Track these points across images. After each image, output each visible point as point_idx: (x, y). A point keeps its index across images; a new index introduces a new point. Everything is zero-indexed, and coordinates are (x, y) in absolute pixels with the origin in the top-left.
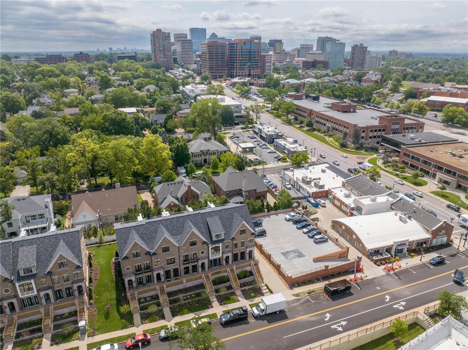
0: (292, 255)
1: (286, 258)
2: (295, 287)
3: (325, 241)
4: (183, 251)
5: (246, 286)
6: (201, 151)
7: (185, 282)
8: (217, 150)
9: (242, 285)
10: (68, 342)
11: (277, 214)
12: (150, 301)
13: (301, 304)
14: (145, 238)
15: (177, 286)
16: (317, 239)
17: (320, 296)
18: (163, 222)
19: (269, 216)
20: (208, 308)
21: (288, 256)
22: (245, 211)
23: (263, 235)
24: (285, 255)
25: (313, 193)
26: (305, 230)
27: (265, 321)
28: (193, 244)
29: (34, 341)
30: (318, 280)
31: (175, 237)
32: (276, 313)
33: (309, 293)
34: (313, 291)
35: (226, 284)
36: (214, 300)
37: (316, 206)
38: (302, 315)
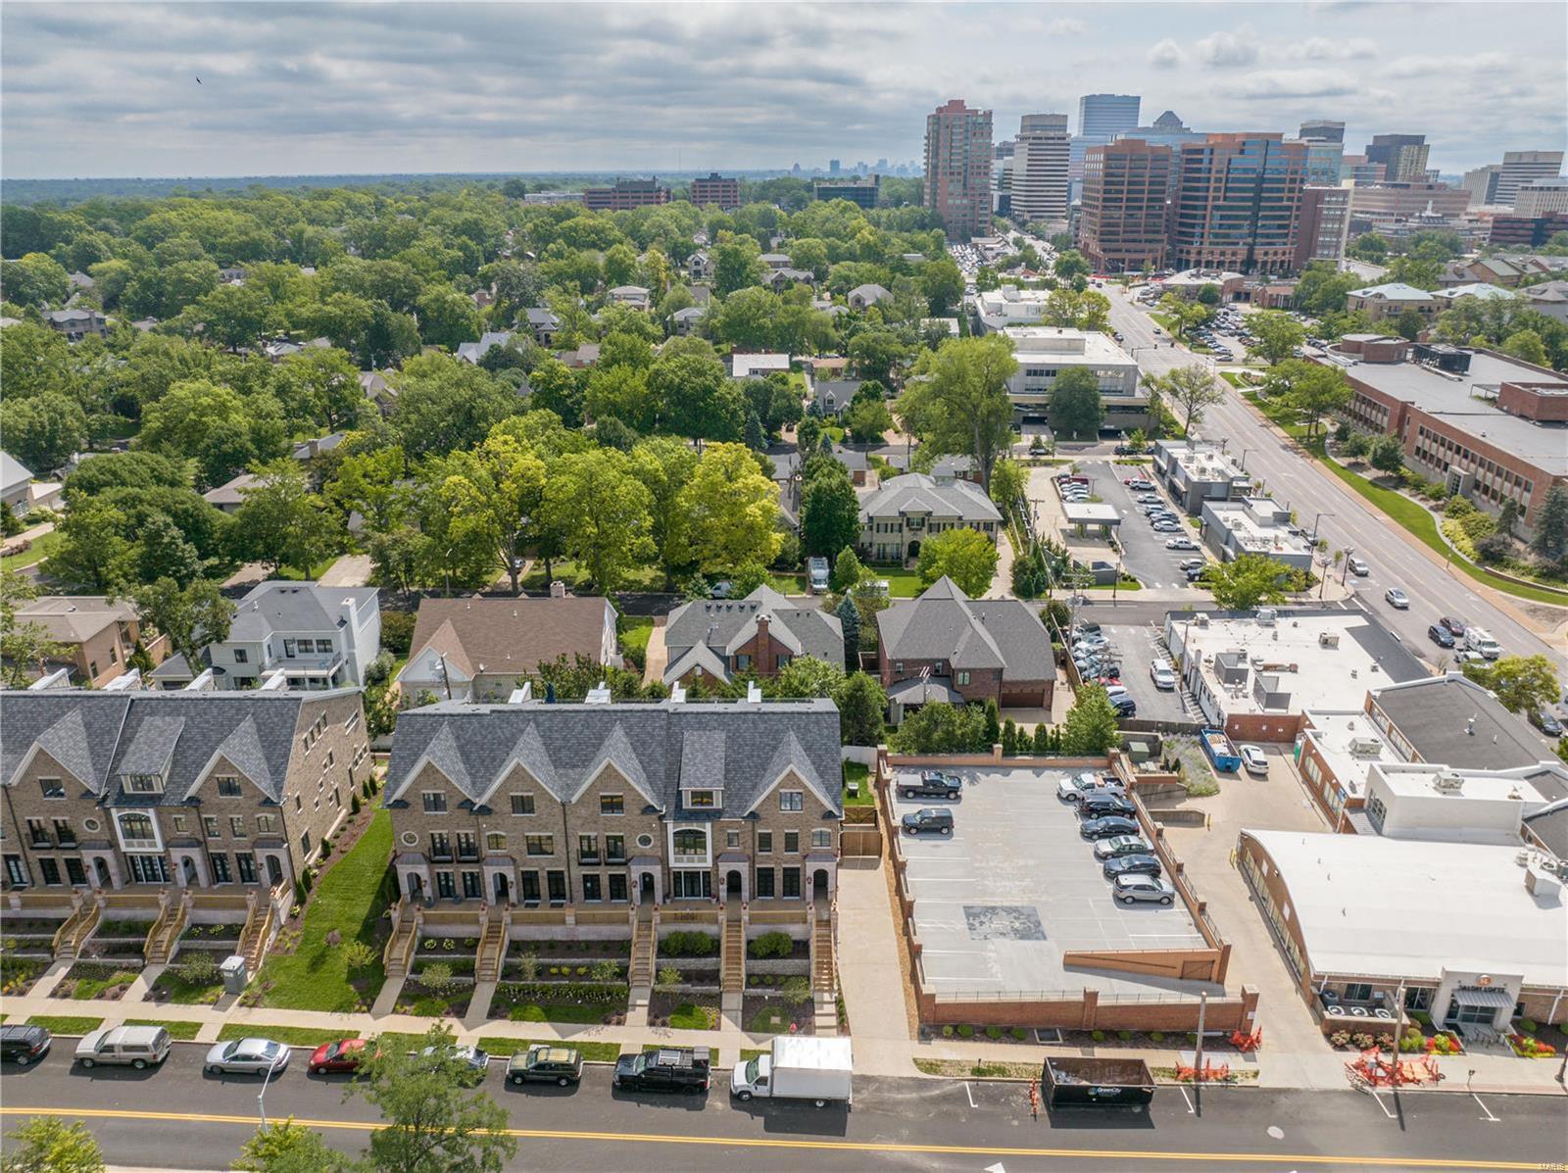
0: (1001, 923)
1: (972, 927)
2: (940, 1035)
3: (1159, 902)
4: (579, 822)
5: (769, 986)
6: (902, 514)
7: (570, 920)
8: (960, 518)
9: (755, 980)
10: (187, 1002)
11: (1038, 770)
12: (451, 951)
13: (924, 1100)
14: (473, 756)
15: (545, 928)
16: (1125, 887)
17: (1015, 1092)
18: (541, 719)
19: (1005, 770)
20: (608, 1023)
21: (982, 923)
22: (825, 732)
23: (938, 831)
24: (975, 916)
26: (1106, 846)
27: (760, 1120)
28: (612, 805)
29: (118, 975)
30: (1047, 1036)
31: (561, 771)
32: (811, 1102)
33: (977, 1071)
34: (1001, 1071)
35: (703, 960)
36: (639, 1002)
37: (1227, 768)
38: (902, 1141)
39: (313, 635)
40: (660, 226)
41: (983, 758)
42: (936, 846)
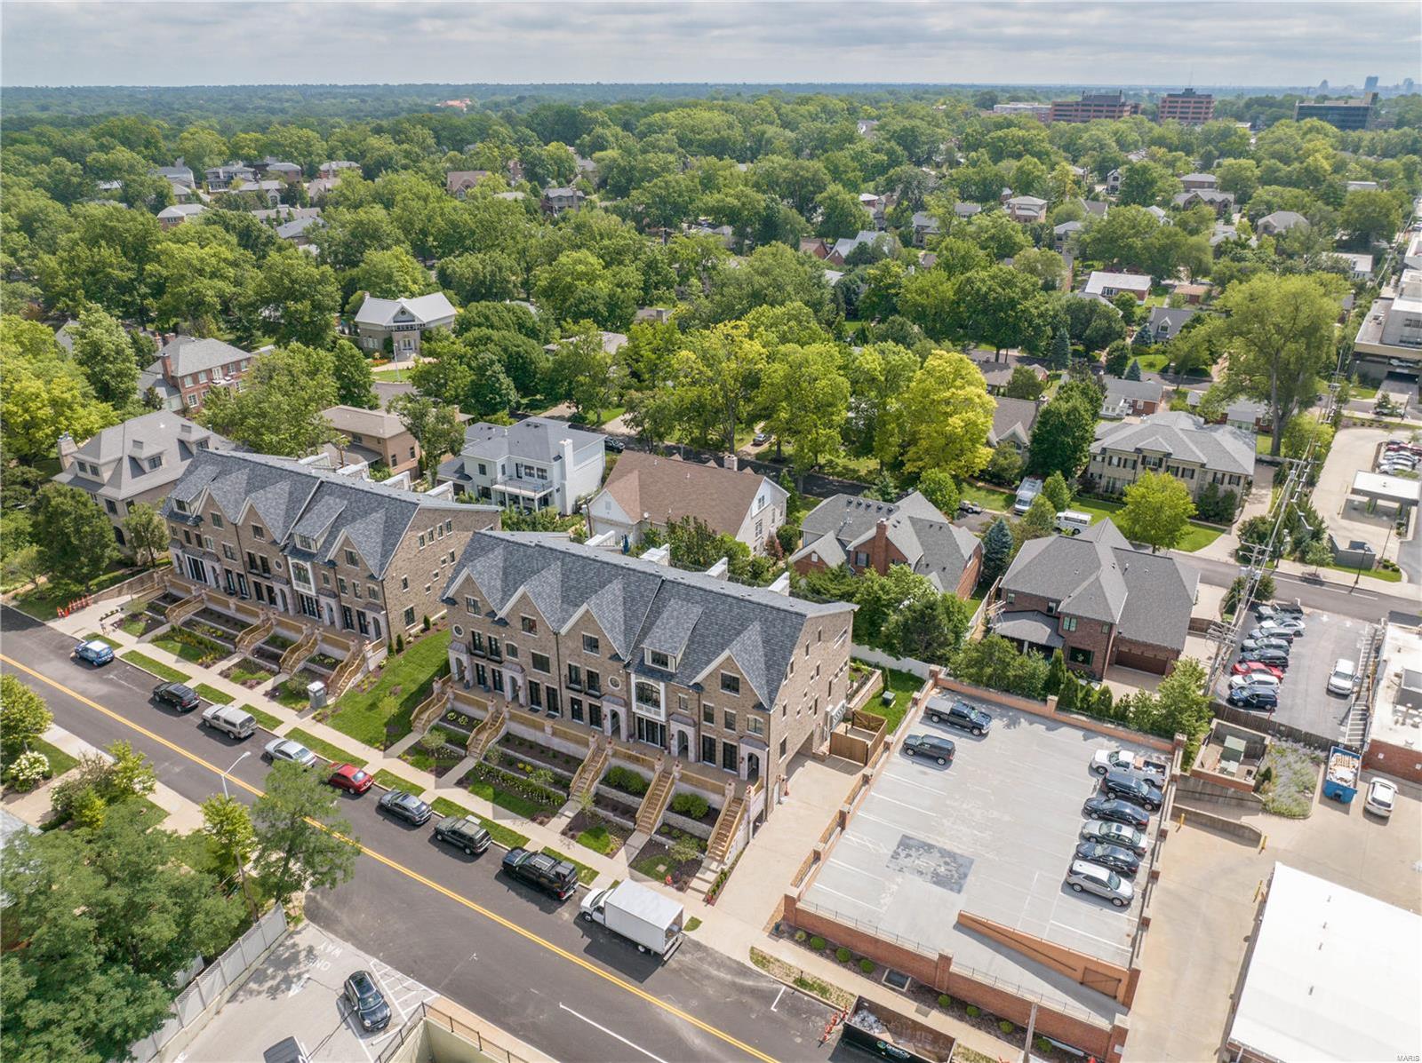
0: (928, 862)
1: (895, 856)
2: (791, 937)
3: (1111, 901)
4: (568, 652)
5: (674, 838)
6: (1138, 451)
7: (548, 730)
8: (1203, 465)
9: (666, 829)
11: (1089, 733)
12: (461, 726)
13: (734, 984)
14: (511, 577)
15: (532, 731)
16: (1077, 873)
17: (820, 1014)
19: (1053, 723)
20: (533, 820)
21: (908, 855)
23: (936, 759)
24: (907, 847)
25: (1377, 746)
26: (1095, 827)
27: (587, 940)
28: (593, 644)
29: (262, 674)
30: (895, 981)
31: (565, 606)
32: (635, 945)
33: (801, 982)
34: (823, 990)
35: (632, 798)
36: (567, 813)
38: (685, 1008)
39: (536, 464)
40: (1098, 140)
41: (1035, 706)
42: (925, 773)
